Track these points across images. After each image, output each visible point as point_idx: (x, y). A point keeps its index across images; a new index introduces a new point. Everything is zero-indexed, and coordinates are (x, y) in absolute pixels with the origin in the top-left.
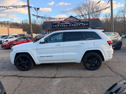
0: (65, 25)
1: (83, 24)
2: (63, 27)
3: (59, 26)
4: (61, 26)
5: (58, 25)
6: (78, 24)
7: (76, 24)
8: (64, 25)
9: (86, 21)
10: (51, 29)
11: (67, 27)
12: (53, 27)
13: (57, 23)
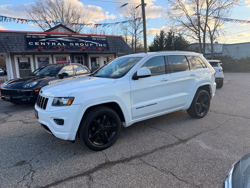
0: (59, 44)
1: (98, 45)
2: (57, 48)
3: (46, 44)
4: (51, 44)
5: (43, 42)
6: (88, 43)
7: (84, 43)
8: (57, 43)
9: (102, 39)
10: (25, 51)
11: (66, 48)
12: (29, 47)
13: (38, 36)
